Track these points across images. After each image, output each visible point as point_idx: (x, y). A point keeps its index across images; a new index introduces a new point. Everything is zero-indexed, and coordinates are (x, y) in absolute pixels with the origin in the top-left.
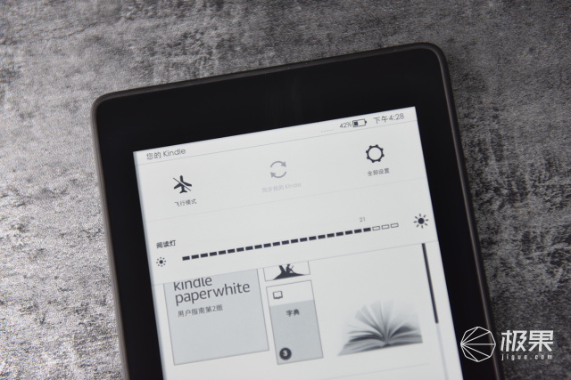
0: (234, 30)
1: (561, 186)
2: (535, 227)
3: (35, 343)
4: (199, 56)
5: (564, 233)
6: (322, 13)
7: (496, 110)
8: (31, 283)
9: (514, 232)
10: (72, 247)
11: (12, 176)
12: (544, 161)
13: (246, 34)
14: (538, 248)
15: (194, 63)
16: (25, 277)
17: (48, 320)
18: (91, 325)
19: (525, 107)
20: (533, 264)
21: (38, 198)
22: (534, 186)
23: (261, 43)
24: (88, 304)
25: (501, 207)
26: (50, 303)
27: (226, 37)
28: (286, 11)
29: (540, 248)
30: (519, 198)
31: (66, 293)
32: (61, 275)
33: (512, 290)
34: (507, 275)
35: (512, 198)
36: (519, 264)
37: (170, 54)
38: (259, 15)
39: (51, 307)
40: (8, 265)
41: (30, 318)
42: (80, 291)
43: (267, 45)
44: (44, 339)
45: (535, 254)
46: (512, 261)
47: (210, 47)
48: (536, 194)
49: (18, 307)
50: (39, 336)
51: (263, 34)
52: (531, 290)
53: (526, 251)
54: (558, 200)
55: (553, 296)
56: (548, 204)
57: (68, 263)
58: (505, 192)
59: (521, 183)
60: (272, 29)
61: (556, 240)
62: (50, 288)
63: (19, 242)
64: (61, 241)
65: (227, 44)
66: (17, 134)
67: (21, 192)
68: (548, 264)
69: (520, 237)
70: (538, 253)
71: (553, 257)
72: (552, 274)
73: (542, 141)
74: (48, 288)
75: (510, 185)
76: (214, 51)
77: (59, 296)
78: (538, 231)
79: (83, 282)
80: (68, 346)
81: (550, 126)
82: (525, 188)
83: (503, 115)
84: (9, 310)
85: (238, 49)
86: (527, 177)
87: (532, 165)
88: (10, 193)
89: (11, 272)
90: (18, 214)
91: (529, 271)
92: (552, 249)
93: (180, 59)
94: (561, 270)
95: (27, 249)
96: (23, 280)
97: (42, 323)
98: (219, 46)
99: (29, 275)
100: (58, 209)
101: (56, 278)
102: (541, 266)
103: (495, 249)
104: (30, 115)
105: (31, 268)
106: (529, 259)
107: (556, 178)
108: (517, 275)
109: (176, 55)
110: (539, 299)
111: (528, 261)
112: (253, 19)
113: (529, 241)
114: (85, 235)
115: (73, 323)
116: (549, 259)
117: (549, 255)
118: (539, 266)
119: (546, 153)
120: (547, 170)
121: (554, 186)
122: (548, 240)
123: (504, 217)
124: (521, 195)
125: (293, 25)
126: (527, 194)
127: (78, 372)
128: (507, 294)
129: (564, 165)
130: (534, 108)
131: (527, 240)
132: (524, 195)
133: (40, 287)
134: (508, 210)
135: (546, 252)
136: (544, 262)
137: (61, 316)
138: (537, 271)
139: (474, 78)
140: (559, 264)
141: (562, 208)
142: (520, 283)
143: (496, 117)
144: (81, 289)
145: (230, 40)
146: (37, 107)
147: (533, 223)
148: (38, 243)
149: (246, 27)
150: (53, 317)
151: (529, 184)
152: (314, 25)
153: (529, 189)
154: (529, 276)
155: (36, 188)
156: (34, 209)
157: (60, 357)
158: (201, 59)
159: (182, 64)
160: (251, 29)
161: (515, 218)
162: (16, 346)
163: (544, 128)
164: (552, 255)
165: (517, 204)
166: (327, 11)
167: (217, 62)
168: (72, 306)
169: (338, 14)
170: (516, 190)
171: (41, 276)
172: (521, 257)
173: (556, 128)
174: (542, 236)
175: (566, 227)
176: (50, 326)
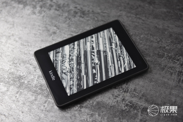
1: (135, 94)
3: (32, 73)
20: (122, 104)
22: (130, 92)
25: (122, 92)
29: (125, 102)
35: (125, 92)
36: (120, 103)
41: (33, 69)
45: (124, 102)
46: (119, 102)
49: (33, 66)
50: (33, 72)
52: (119, 108)
53: (122, 101)
54: (133, 96)
55: (123, 111)
56: (131, 96)
58: (124, 90)
59: (128, 90)
61: (129, 102)
69: (123, 98)
72: (125, 107)
75: (126, 89)
78: (126, 99)
80: (37, 76)
84: (31, 66)
86: (130, 90)
92: (127, 103)
94: (127, 107)
102: (124, 105)
103: (117, 98)
107: (134, 92)
110: (120, 110)
119: (135, 88)
120: (134, 90)
122: (127, 101)
123: (122, 94)
127: (36, 81)
129: (137, 91)
131: (124, 99)
132: (127, 92)
134: (123, 93)
135: (126, 103)
138: (122, 105)
140: (127, 106)
142: (118, 106)
147: (126, 97)
151: (129, 91)
153: (129, 92)
154: (120, 105)
161: (124, 95)
162: (28, 72)
164: (127, 104)
165: (125, 93)
170: (126, 90)
174: (127, 100)
175: (132, 101)
176: (36, 72)
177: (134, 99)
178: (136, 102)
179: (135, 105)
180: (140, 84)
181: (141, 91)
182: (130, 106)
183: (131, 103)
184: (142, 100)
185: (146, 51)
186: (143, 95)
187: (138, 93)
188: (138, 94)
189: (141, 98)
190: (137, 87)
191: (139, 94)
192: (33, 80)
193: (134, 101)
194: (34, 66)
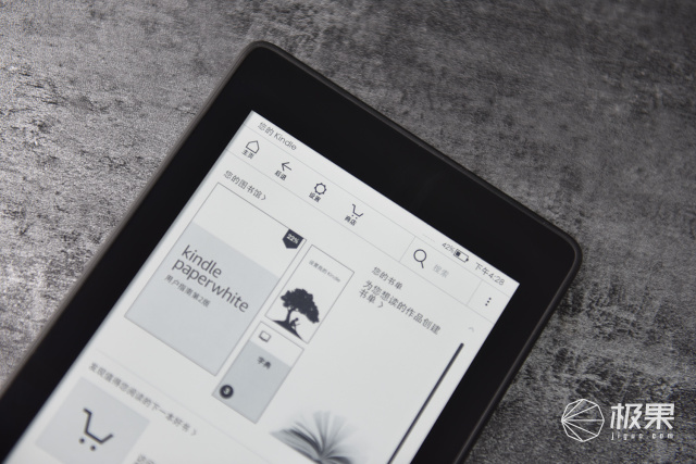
0: (350, 23)
1: (617, 318)
2: (574, 348)
4: (302, 33)
5: (602, 366)
6: (446, 44)
7: (582, 214)
8: (28, 188)
9: (551, 344)
10: (88, 168)
11: (56, 69)
12: (609, 286)
13: (361, 32)
14: (570, 370)
15: (295, 37)
16: (24, 178)
17: (29, 233)
18: (73, 258)
19: (611, 224)
20: (558, 384)
21: (73, 104)
22: (590, 306)
23: (372, 47)
24: (79, 234)
26: (39, 216)
27: (339, 26)
28: (410, 27)
29: (572, 371)
30: (570, 312)
31: (61, 214)
32: (64, 193)
33: (527, 402)
34: (528, 384)
36: (544, 378)
37: (274, 18)
38: (381, 19)
39: (39, 222)
40: (12, 159)
41: (11, 224)
42: (76, 218)
43: (377, 52)
44: (17, 251)
45: (565, 375)
46: (539, 373)
47: (317, 29)
48: (589, 315)
49: (4, 207)
50: (13, 246)
51: (377, 39)
52: (546, 410)
53: (557, 369)
54: (609, 330)
56: (597, 331)
57: (77, 183)
59: (578, 298)
60: (388, 38)
61: (591, 370)
62: (47, 202)
63: (34, 140)
64: (78, 158)
65: (336, 33)
66: (80, 29)
67: (58, 90)
68: (574, 391)
69: (556, 351)
70: (568, 376)
71: (582, 385)
73: (615, 265)
74: (44, 200)
76: (321, 34)
77: (53, 214)
78: (576, 353)
79: (85, 210)
80: (39, 270)
81: (629, 254)
82: (580, 305)
83: (587, 222)
85: (346, 43)
86: (586, 294)
87: (596, 285)
88: (46, 86)
89: (12, 167)
90: (45, 111)
91: (552, 390)
92: (584, 377)
93: (283, 27)
95: (39, 151)
96: (21, 181)
97: (22, 234)
98: (328, 32)
99: (29, 178)
100: (90, 124)
101: (58, 193)
102: (566, 389)
104: (102, 17)
105: (34, 172)
106: (556, 377)
107: (615, 308)
108: (538, 389)
109: (280, 21)
110: (551, 423)
111: (555, 379)
112: (373, 20)
113: (563, 359)
114: (107, 162)
115: (55, 248)
116: (577, 386)
117: (578, 381)
118: (564, 389)
119: (615, 278)
120: (610, 296)
121: (609, 314)
122: (583, 366)
124: (574, 310)
125: (412, 44)
126: (580, 311)
127: (39, 301)
128: (520, 404)
129: (628, 297)
130: (619, 228)
131: (562, 357)
133: (36, 196)
134: (555, 320)
135: (575, 378)
136: (570, 386)
137: (45, 235)
138: (559, 393)
139: (572, 174)
140: (584, 395)
141: (609, 339)
142: (537, 398)
143: (578, 221)
144: (79, 215)
145: (341, 31)
146: (113, 12)
147: (574, 343)
148: (54, 149)
149: (363, 25)
150: (36, 232)
151: (586, 302)
152: (433, 53)
153: (584, 306)
154: (549, 395)
155: (76, 92)
156: (65, 113)
157: (26, 277)
158: (304, 36)
159: (282, 33)
160: (367, 30)
161: (558, 330)
163: (622, 253)
164: (582, 383)
165: (566, 318)
166: (452, 44)
167: (319, 47)
168: (62, 229)
169: (461, 52)
170: (570, 303)
171: (42, 185)
172: (549, 372)
173: (634, 257)
174: (578, 360)
175: (606, 360)
176: (29, 241)
177: (615, 348)
178: (631, 364)
179: (626, 385)
180: (641, 250)
181: (647, 298)
182: (603, 390)
183: (603, 376)
184: (659, 348)
185: (645, 43)
186: (660, 320)
187: (631, 309)
188: (632, 318)
189: (652, 339)
190: (627, 274)
191: (639, 315)
192: (23, 299)
193: (618, 362)
194: (9, 201)
